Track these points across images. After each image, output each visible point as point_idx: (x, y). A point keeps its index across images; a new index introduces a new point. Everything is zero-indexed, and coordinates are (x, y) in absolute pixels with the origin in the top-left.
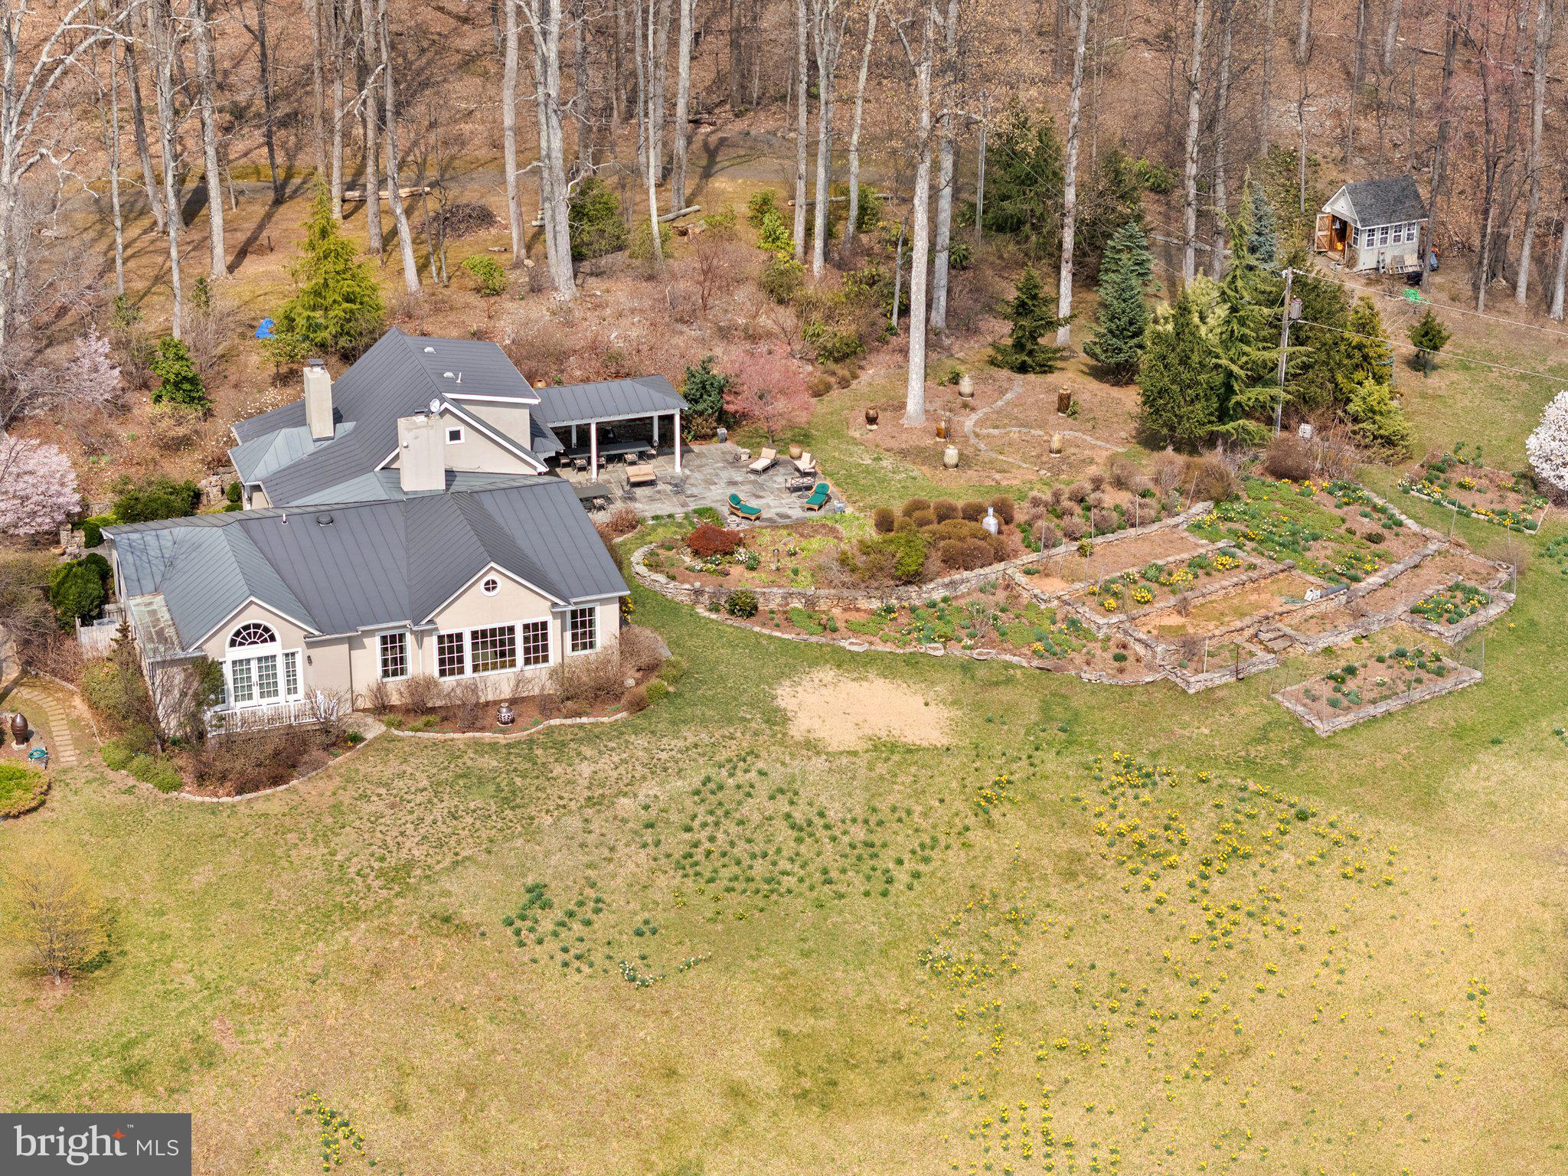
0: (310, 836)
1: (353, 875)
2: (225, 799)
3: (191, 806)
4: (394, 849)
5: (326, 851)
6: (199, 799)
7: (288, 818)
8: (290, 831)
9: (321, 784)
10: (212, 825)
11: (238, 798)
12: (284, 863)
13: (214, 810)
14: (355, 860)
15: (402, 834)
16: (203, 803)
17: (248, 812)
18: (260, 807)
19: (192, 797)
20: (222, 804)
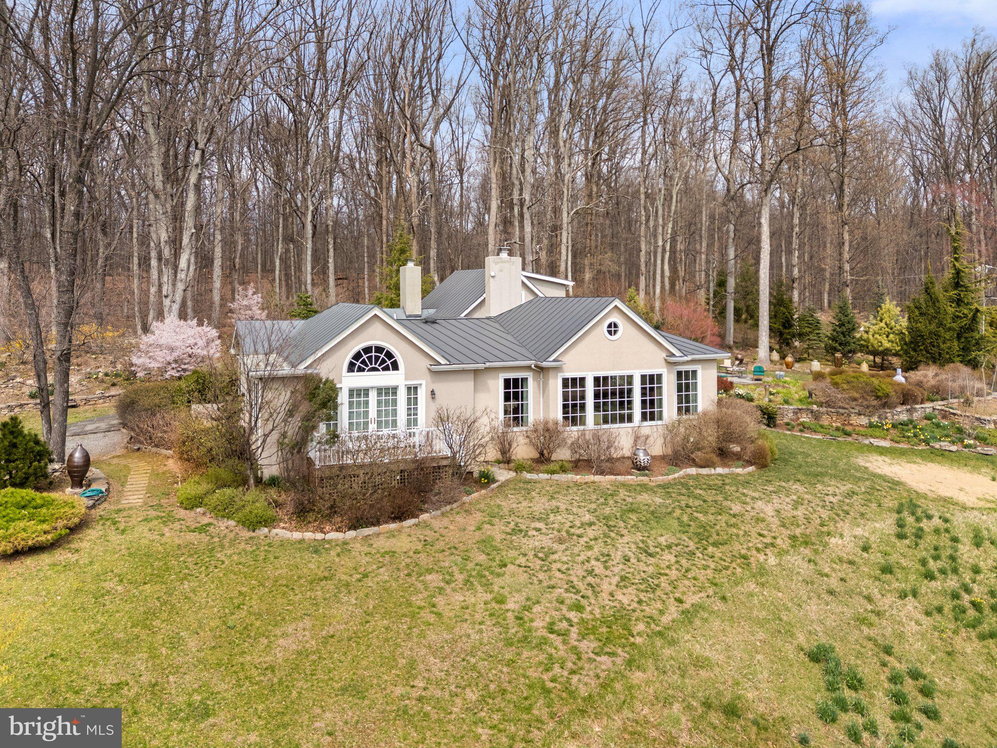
0: (460, 577)
1: (545, 633)
2: (333, 535)
3: (283, 544)
4: (589, 593)
5: (489, 597)
6: (297, 535)
7: (423, 556)
8: (429, 571)
9: (459, 519)
10: (313, 565)
11: (352, 534)
12: (427, 616)
13: (317, 548)
14: (537, 609)
15: (590, 572)
16: (301, 541)
17: (366, 549)
18: (382, 544)
19: (287, 534)
20: (329, 542)
